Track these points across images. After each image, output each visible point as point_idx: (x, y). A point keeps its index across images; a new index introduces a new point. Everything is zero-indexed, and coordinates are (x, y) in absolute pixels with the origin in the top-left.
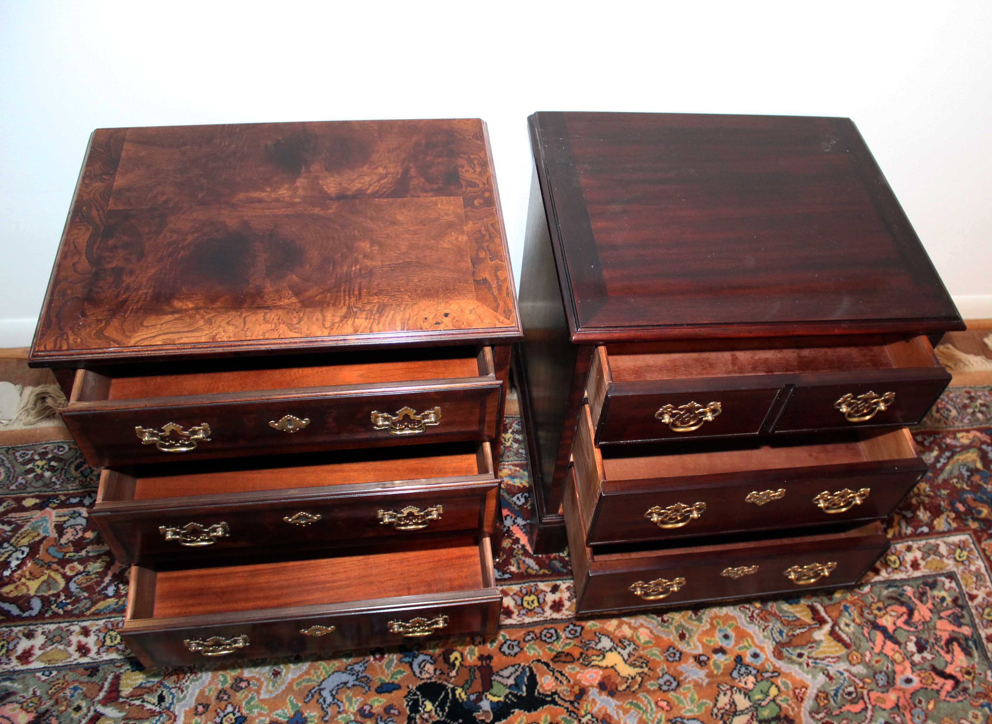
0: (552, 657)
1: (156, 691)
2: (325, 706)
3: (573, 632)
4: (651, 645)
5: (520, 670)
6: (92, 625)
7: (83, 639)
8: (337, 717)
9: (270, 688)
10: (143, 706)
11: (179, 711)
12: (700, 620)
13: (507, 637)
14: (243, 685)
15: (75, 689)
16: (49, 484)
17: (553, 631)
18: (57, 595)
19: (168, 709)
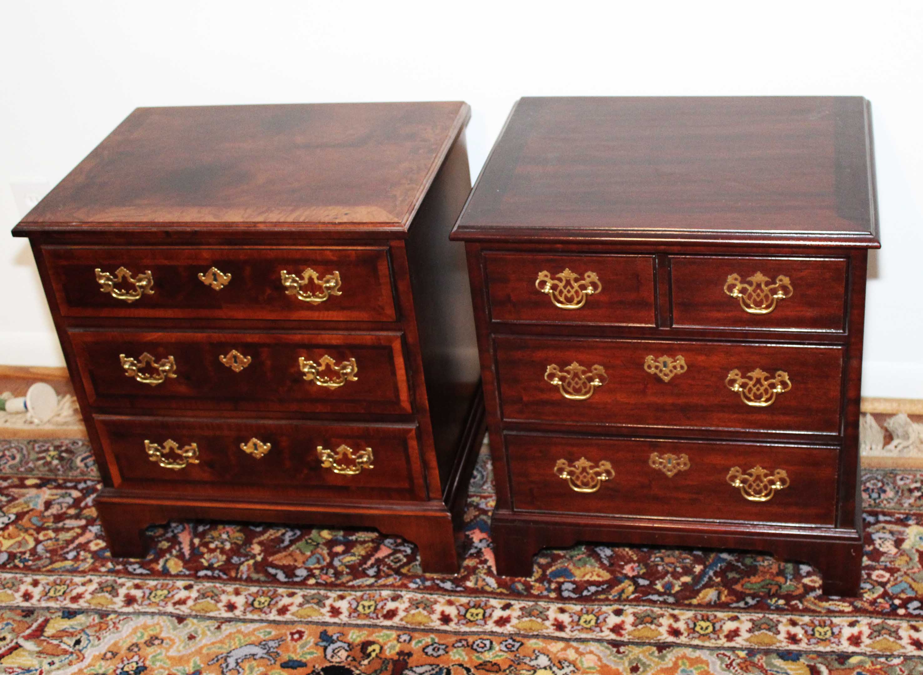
0: (476, 664)
1: (76, 636)
2: (225, 670)
3: (509, 646)
4: (594, 671)
5: (437, 669)
6: (42, 579)
7: (31, 589)
9: (181, 648)
10: (59, 646)
11: (89, 655)
12: (662, 658)
13: (436, 640)
14: (156, 642)
15: (7, 624)
16: (53, 470)
17: (487, 643)
18: (24, 553)
19: (80, 651)
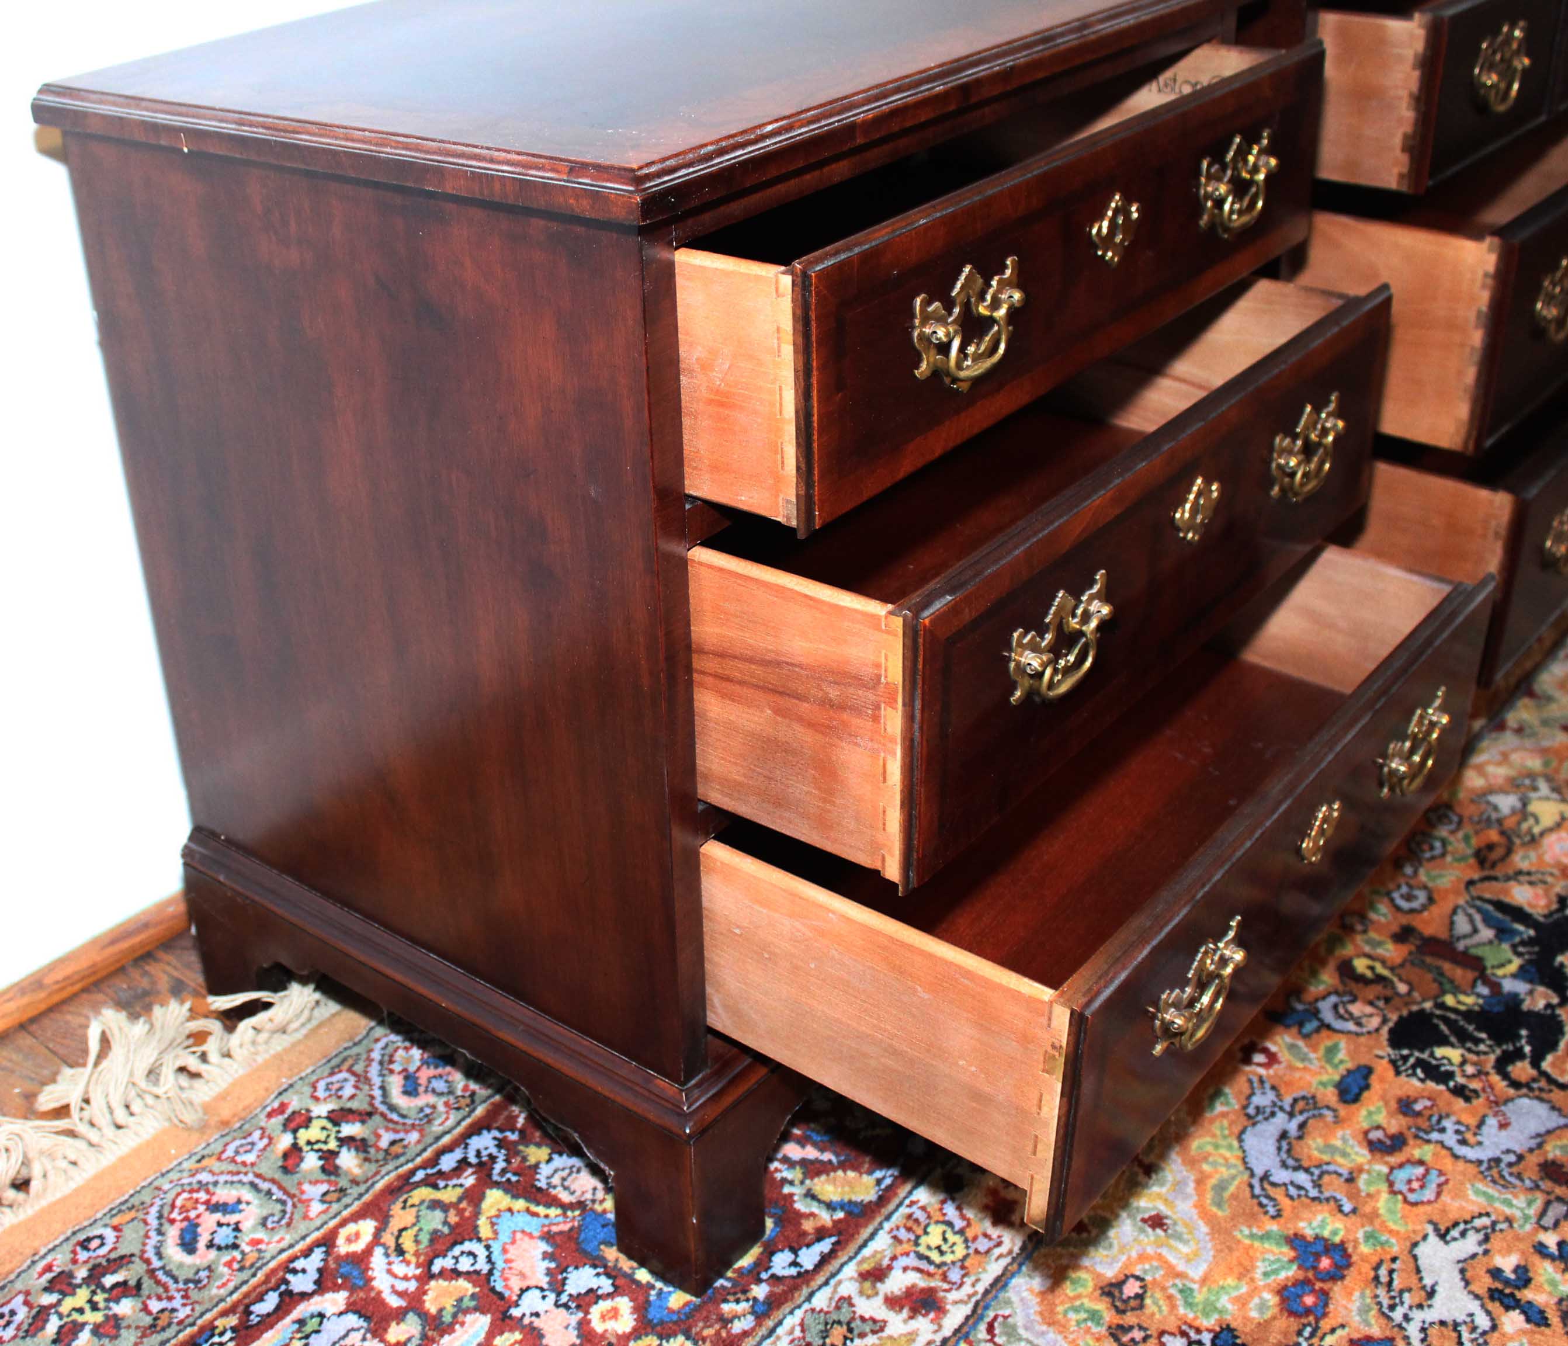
0: (1478, 865)
2: (1313, 1193)
5: (1472, 911)
8: (1359, 1191)
9: (1185, 1249)
14: (1131, 1288)
